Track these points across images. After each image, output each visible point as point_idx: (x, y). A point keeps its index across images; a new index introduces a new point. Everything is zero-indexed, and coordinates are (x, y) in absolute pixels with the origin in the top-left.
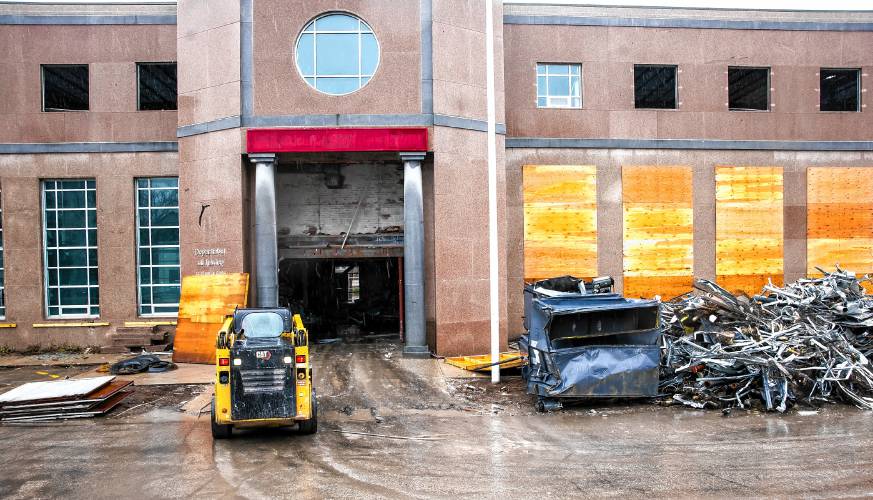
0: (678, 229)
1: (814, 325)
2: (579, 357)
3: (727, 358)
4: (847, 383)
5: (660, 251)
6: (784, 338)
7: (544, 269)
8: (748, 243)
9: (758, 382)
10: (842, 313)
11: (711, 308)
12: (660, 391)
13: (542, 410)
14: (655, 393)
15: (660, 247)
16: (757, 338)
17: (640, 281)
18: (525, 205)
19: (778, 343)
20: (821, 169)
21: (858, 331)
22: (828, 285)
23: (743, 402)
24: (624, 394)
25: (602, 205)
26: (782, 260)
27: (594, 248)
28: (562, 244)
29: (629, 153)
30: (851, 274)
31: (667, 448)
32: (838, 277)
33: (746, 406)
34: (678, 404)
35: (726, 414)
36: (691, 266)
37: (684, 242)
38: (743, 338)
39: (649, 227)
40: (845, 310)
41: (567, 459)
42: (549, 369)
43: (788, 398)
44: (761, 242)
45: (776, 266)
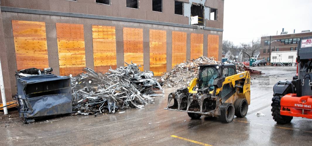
0: (79, 49)
1: (124, 82)
2: (40, 100)
3: (95, 96)
4: (133, 101)
5: (73, 57)
6: (114, 87)
7: (26, 66)
8: (105, 54)
9: (106, 103)
10: (133, 78)
11: (90, 78)
12: (73, 110)
13: (26, 123)
14: (71, 111)
15: (73, 56)
16: (105, 88)
17: (66, 69)
18: (14, 38)
19: (113, 89)
20: (127, 28)
21: (138, 84)
22: (129, 69)
23: (101, 111)
24: (59, 113)
25: (48, 39)
26: (116, 60)
27: (47, 56)
28: (33, 55)
29: (58, 18)
30: (135, 65)
31: (74, 131)
32: (132, 66)
33: (103, 112)
34: (80, 114)
35: (96, 116)
36: (85, 63)
37: (81, 54)
38: (101, 88)
39: (68, 49)
40: (134, 77)
41: (34, 141)
42: (28, 107)
43: (116, 108)
44: (109, 54)
45: (114, 63)
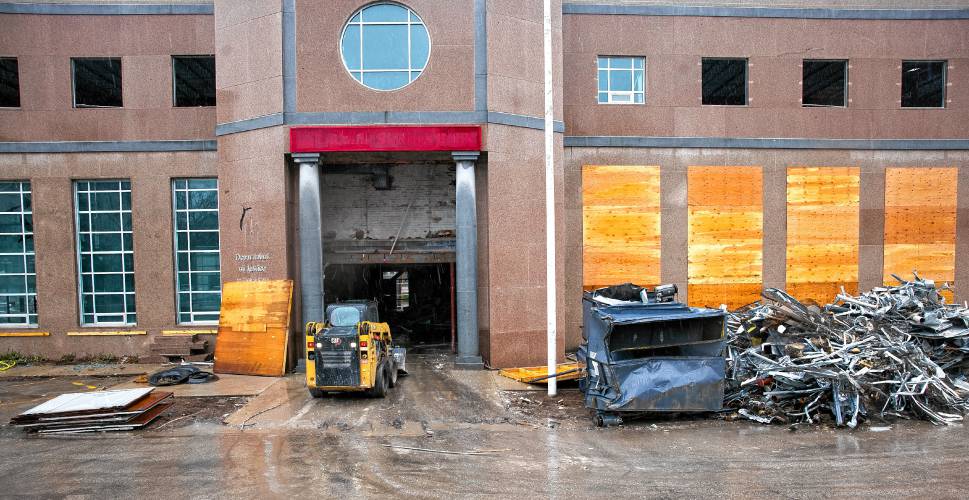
0: (744, 234)
1: (888, 336)
2: (641, 369)
3: (796, 371)
4: (922, 398)
5: (728, 257)
6: (856, 350)
7: (604, 276)
8: (822, 249)
9: (828, 395)
10: (919, 324)
11: (781, 319)
12: (724, 405)
13: (601, 424)
14: (720, 408)
15: (727, 252)
16: (827, 350)
17: (706, 288)
18: (584, 208)
19: (851, 356)
20: (900, 170)
21: (936, 342)
22: (905, 294)
23: (812, 418)
24: (687, 408)
25: (666, 209)
26: (856, 267)
27: (657, 254)
28: (624, 250)
29: (695, 153)
30: (930, 282)
31: (732, 465)
32: (916, 285)
33: (815, 421)
34: (743, 419)
35: (793, 429)
36: (760, 273)
37: (751, 248)
38: (813, 350)
39: (716, 234)
40: (922, 320)
41: (626, 476)
42: (609, 382)
43: (859, 413)
44: (834, 248)
45: (851, 273)
